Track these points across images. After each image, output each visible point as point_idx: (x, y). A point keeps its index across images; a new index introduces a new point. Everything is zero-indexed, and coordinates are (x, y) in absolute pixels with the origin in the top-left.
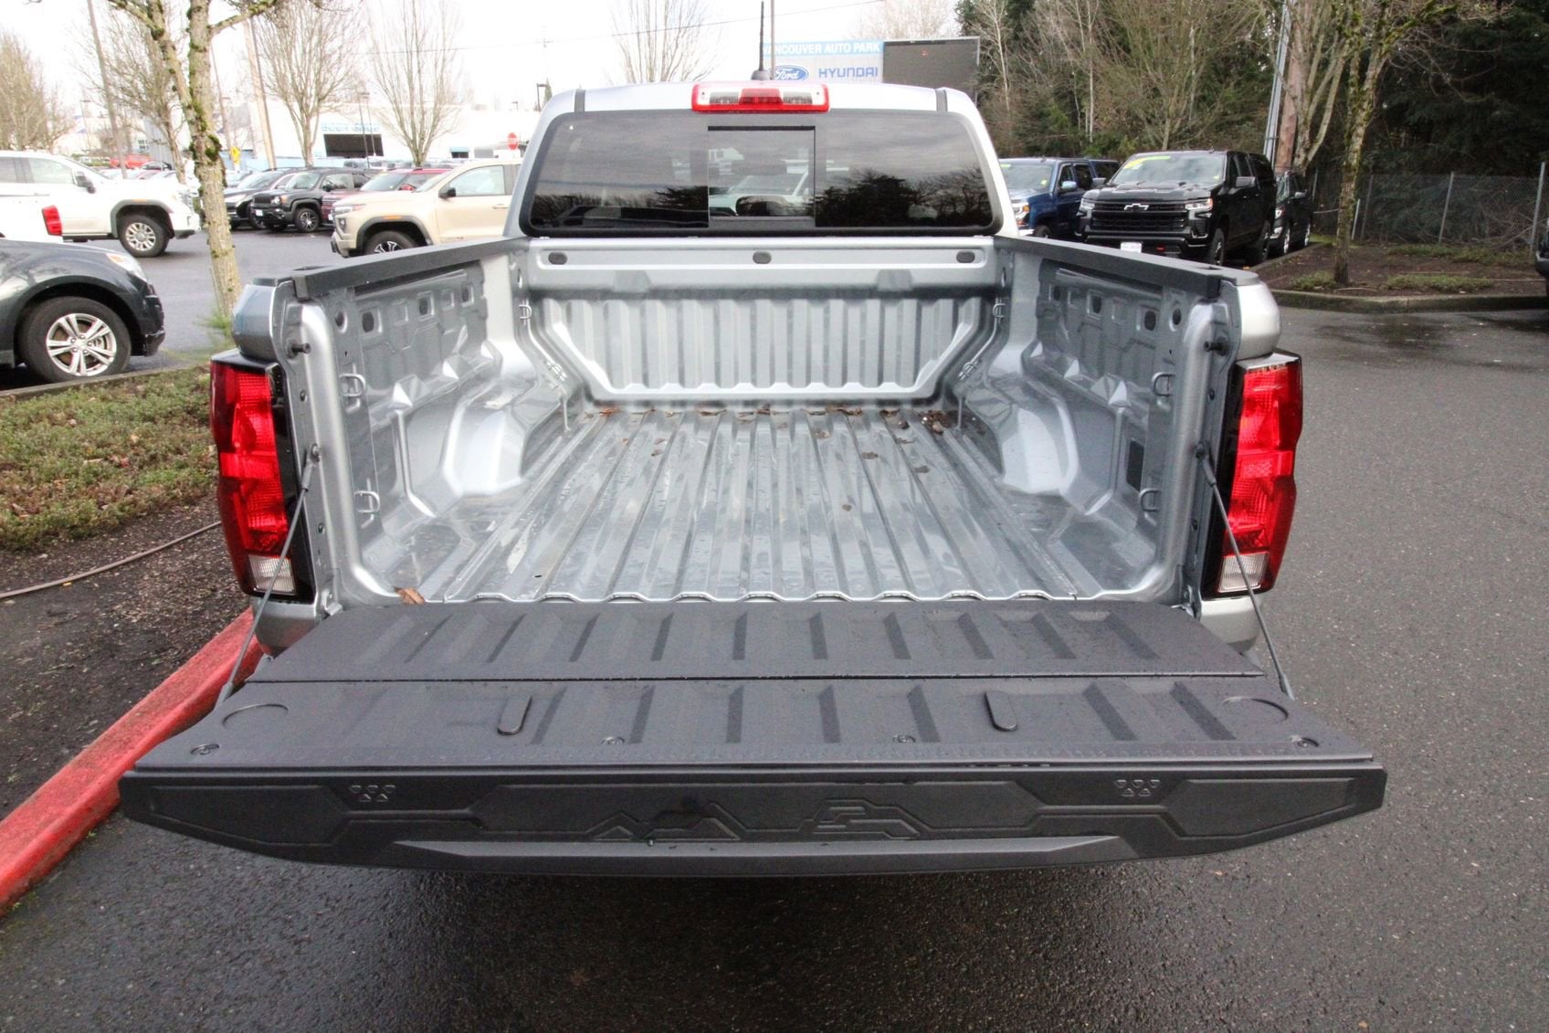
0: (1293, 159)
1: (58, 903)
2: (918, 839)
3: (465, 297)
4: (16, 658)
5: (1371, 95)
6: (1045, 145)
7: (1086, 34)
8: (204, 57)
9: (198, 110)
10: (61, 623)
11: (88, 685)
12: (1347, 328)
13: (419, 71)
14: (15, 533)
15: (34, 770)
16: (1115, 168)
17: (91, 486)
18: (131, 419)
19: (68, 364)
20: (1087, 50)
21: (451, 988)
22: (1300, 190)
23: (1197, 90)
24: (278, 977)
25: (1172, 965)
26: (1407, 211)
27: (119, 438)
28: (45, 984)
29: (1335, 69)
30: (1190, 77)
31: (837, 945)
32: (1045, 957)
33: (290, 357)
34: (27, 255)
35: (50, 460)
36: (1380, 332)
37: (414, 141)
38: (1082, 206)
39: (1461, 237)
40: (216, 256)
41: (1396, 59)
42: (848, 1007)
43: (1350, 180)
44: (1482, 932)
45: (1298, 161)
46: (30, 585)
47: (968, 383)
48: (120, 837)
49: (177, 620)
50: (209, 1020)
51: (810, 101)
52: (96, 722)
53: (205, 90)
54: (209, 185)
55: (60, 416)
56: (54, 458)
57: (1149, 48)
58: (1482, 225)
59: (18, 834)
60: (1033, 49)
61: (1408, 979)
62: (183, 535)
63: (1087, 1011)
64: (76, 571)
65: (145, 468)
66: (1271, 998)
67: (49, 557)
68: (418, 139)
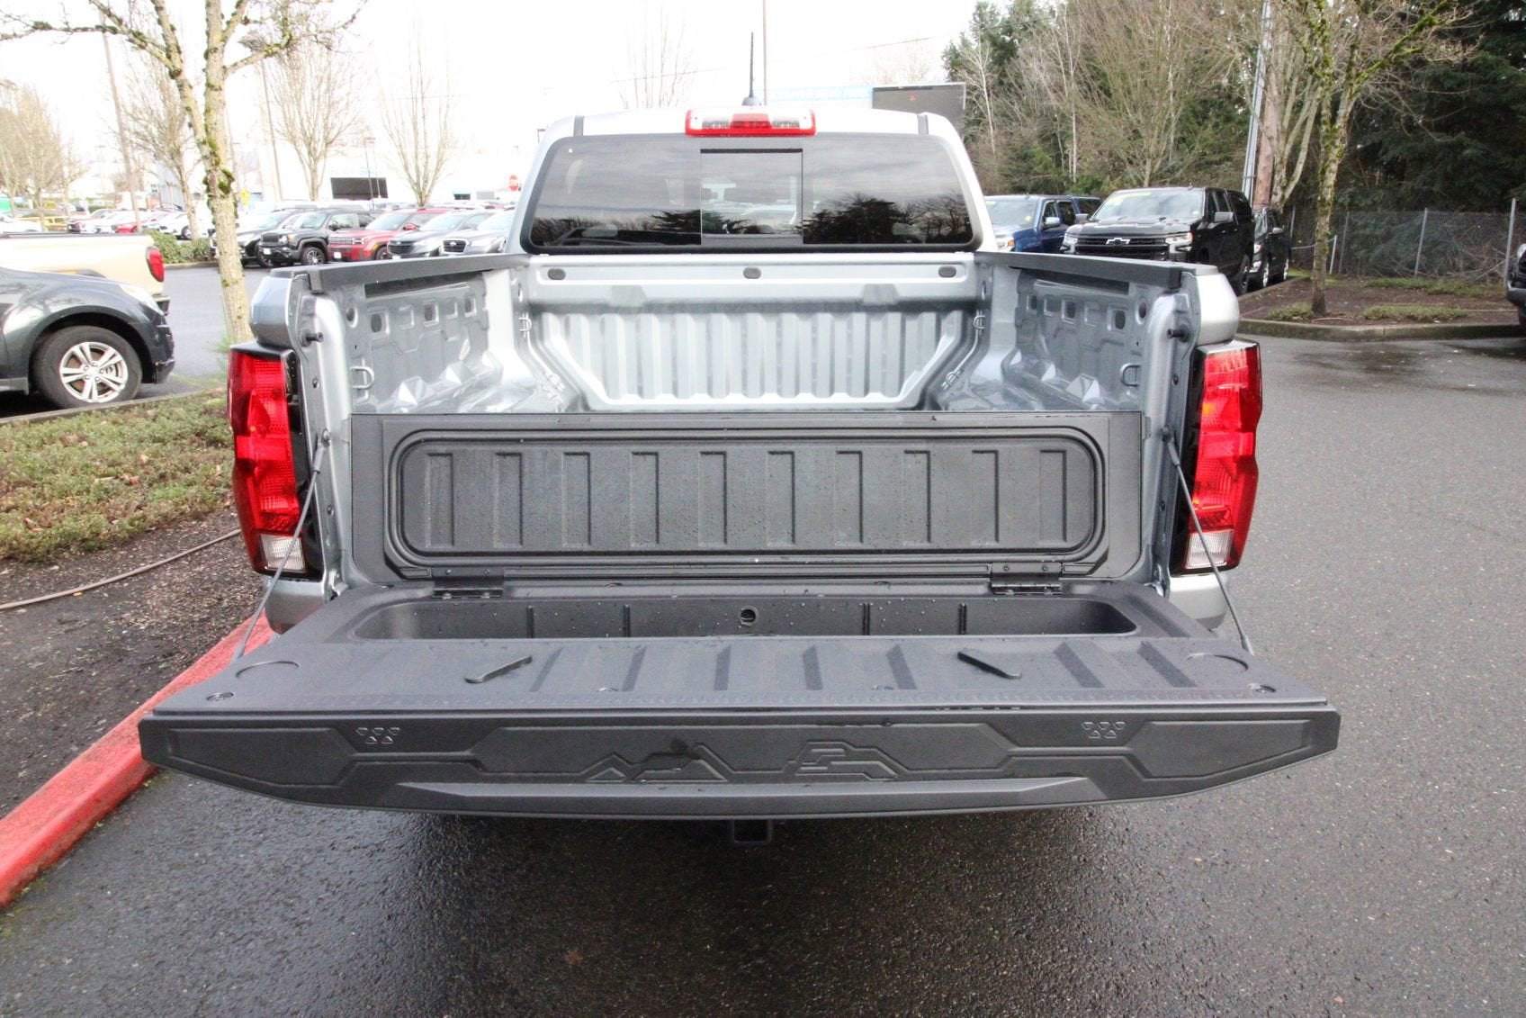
0: (1270, 197)
1: (66, 888)
2: (896, 780)
3: (468, 307)
4: (27, 662)
5: (1343, 132)
6: (1030, 185)
7: (1068, 79)
8: (220, 95)
9: (212, 145)
10: (72, 630)
11: (97, 687)
12: (1325, 355)
13: (424, 117)
14: (28, 545)
15: (43, 766)
16: (1097, 204)
17: (102, 502)
18: (141, 441)
19: (80, 391)
20: (1070, 94)
21: (447, 967)
22: (1278, 225)
23: (1176, 133)
24: (280, 956)
25: (1152, 944)
26: (1382, 246)
27: (129, 457)
28: (52, 963)
29: (1309, 112)
30: (1169, 120)
31: (825, 926)
32: (1028, 937)
33: (304, 346)
34: (43, 286)
35: (63, 478)
36: (1357, 359)
37: (418, 184)
38: (1065, 241)
39: (1436, 271)
40: (227, 285)
41: (1368, 101)
42: (835, 983)
43: (1326, 213)
44: (1455, 914)
45: (1276, 199)
46: (42, 595)
47: (950, 391)
48: (125, 827)
49: (185, 627)
50: (211, 996)
51: (798, 124)
52: (104, 721)
53: (219, 127)
54: (221, 217)
55: (72, 438)
56: (67, 476)
57: (1129, 92)
58: (1457, 260)
59: (28, 823)
60: (1017, 94)
61: (1382, 958)
62: (191, 547)
63: (1069, 987)
64: (86, 581)
65: (155, 485)
66: (1249, 974)
67: (60, 569)
68: (422, 182)
